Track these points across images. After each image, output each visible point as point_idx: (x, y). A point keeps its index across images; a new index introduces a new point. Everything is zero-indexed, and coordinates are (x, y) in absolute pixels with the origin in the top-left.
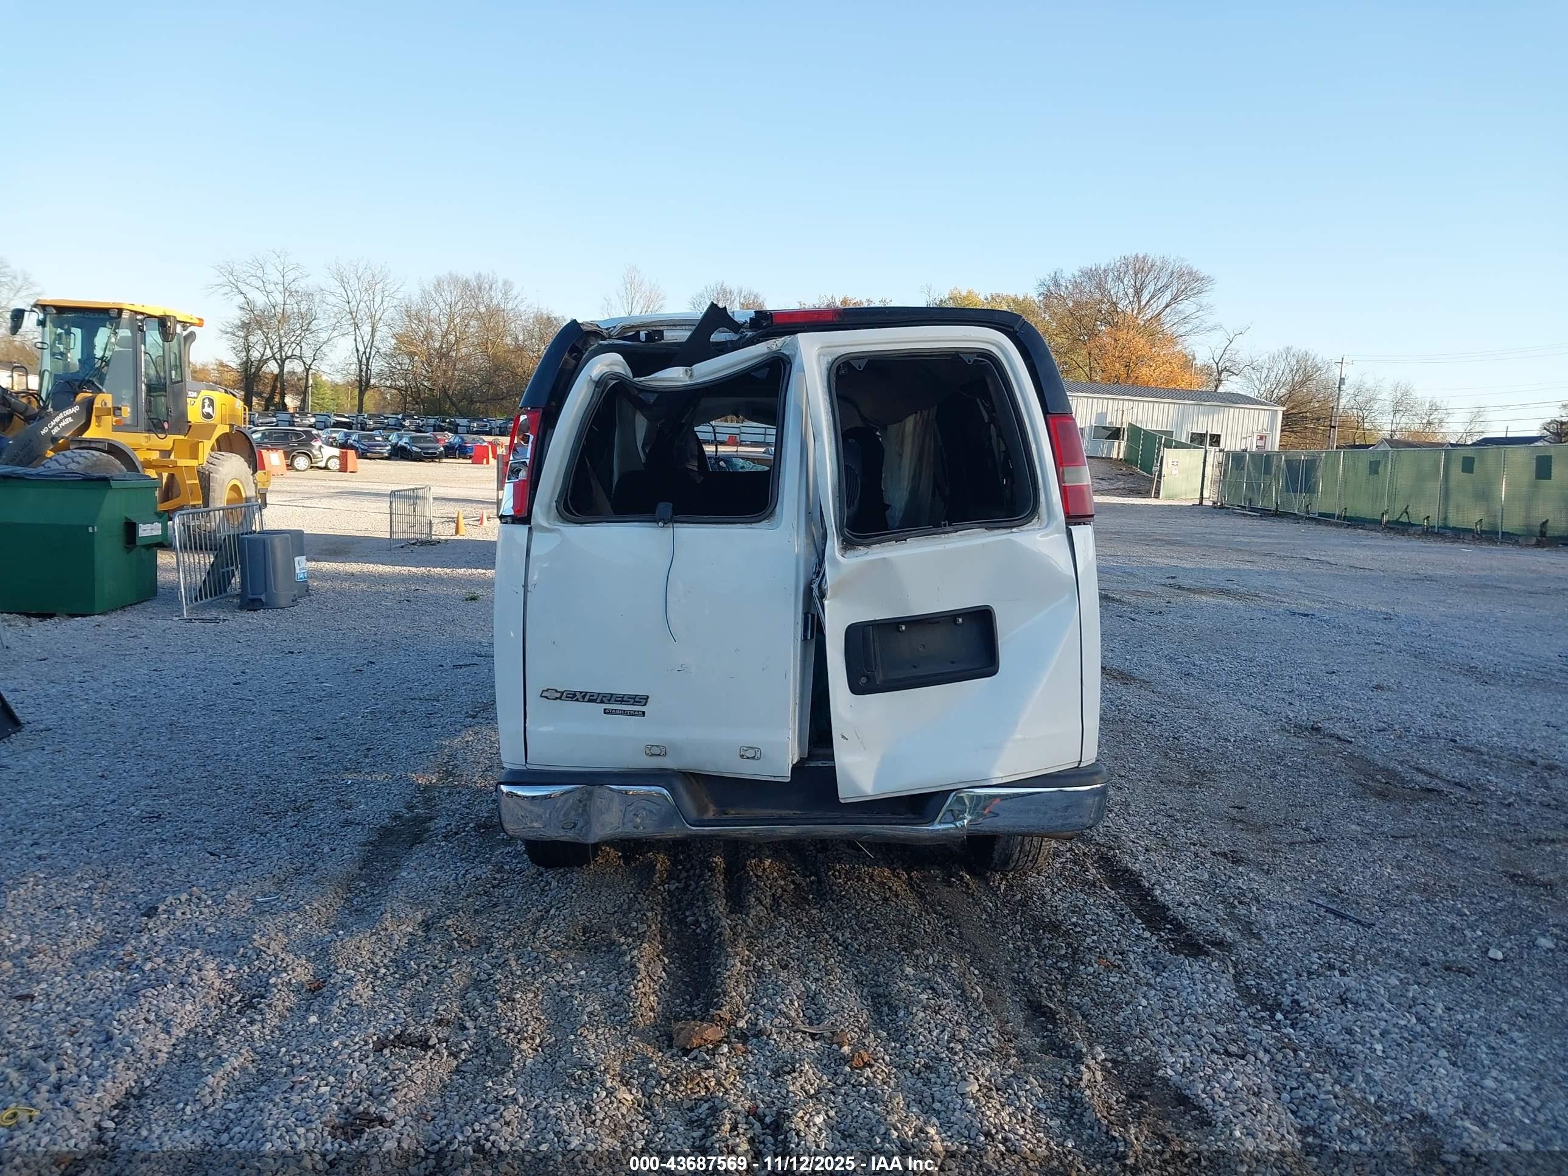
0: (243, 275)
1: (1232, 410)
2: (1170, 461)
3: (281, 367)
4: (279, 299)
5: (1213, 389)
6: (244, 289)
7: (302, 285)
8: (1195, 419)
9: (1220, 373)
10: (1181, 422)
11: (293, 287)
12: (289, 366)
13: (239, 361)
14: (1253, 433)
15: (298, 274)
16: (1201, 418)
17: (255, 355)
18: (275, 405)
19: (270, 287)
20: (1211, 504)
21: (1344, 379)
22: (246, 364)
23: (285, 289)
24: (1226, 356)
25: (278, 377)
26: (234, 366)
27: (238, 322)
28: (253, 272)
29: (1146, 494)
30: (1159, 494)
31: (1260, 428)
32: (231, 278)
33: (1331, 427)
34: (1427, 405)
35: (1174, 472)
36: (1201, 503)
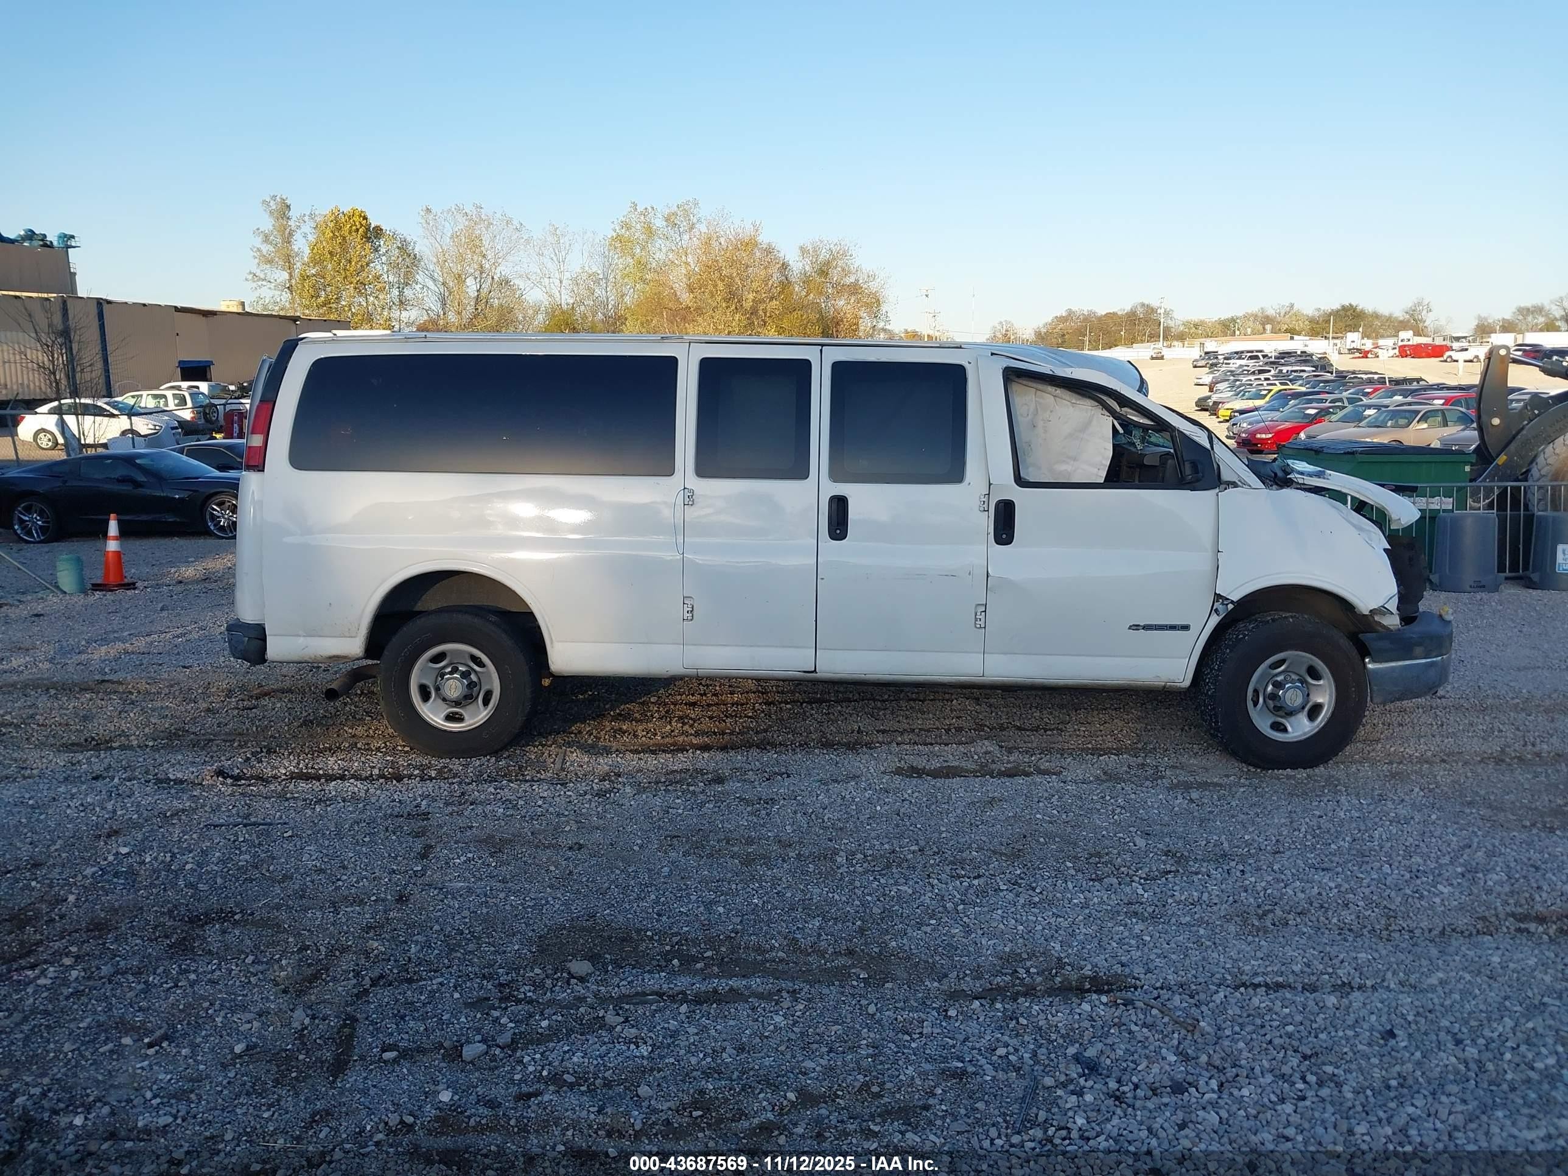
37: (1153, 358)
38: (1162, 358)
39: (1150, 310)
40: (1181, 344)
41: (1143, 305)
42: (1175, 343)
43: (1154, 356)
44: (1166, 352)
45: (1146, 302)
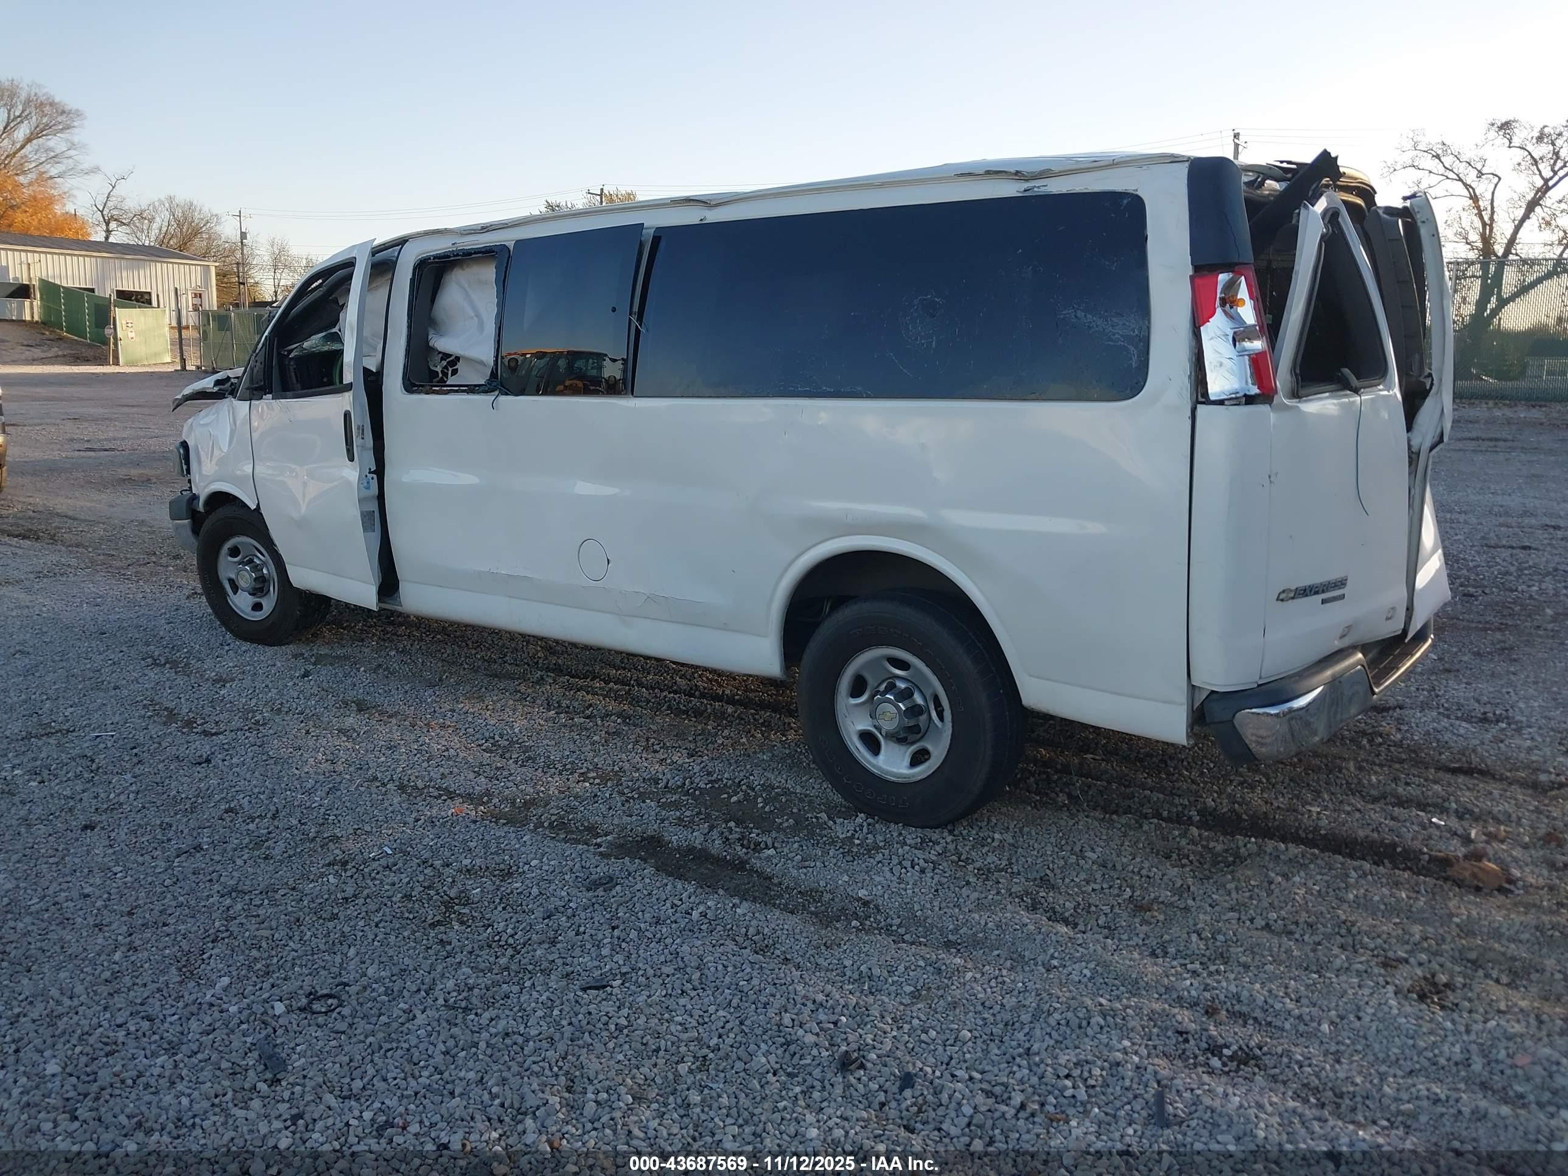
1: (159, 265)
2: (124, 322)
5: (103, 240)
8: (118, 274)
9: (107, 224)
10: (103, 278)
14: (186, 290)
16: (124, 274)
20: (194, 368)
21: (245, 233)
24: (109, 204)
29: (102, 360)
30: (118, 358)
31: (193, 285)
33: (240, 283)
34: (304, 261)
35: (131, 335)
36: (184, 368)
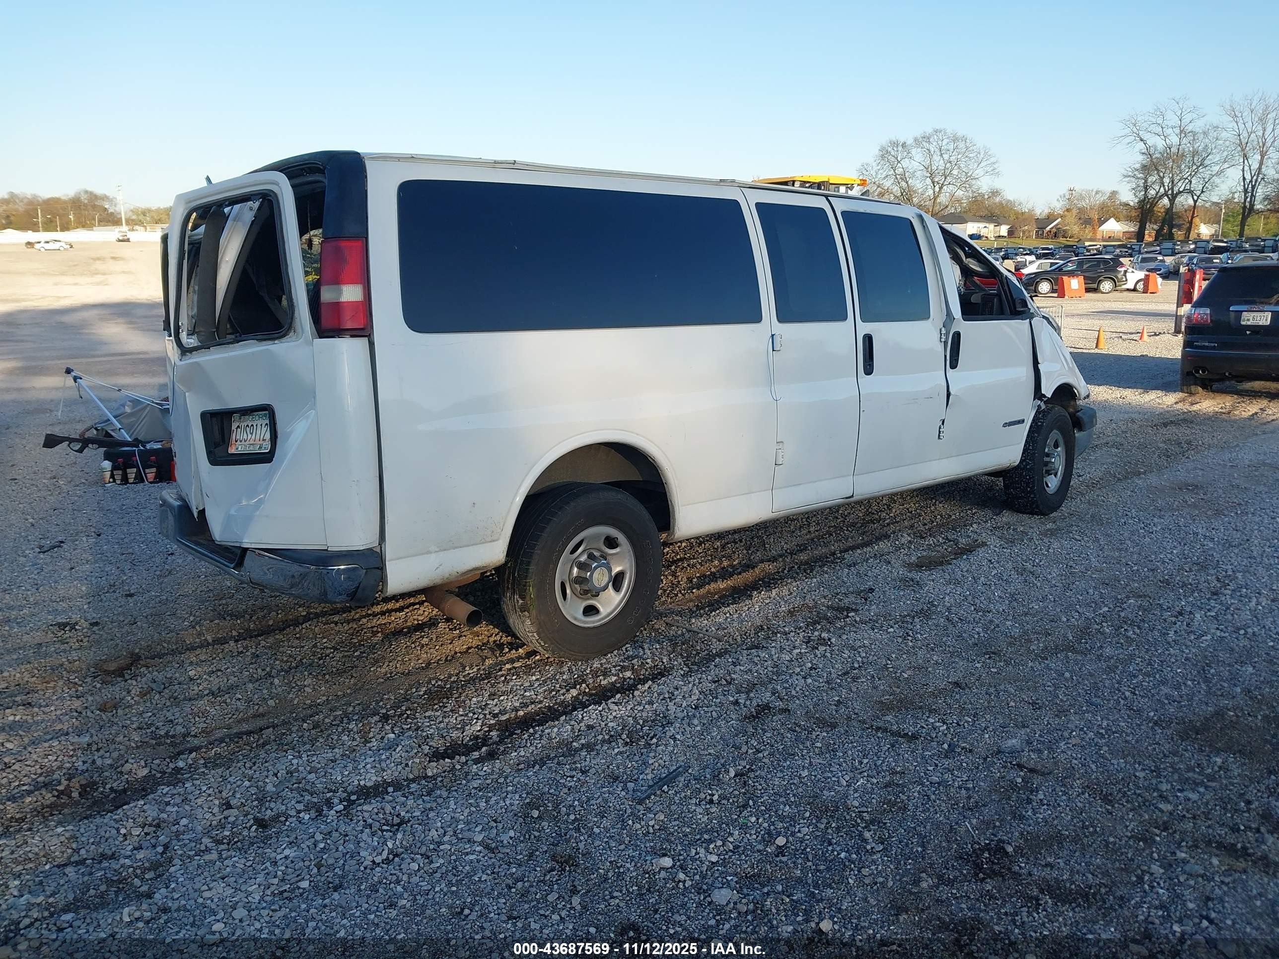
0: (1145, 125)
3: (1172, 200)
4: (1175, 140)
6: (1145, 136)
7: (1198, 126)
11: (1190, 128)
12: (1179, 200)
13: (1136, 201)
15: (1195, 116)
17: (1152, 192)
18: (1163, 236)
19: (1169, 131)
22: (1142, 203)
23: (1181, 132)
25: (1169, 211)
26: (1132, 204)
27: (1138, 166)
28: (1154, 120)
32: (1135, 130)
37: (120, 241)
38: (128, 240)
39: (93, 197)
40: (142, 228)
41: (86, 192)
42: (137, 227)
43: (121, 238)
44: (131, 235)
45: (89, 189)
